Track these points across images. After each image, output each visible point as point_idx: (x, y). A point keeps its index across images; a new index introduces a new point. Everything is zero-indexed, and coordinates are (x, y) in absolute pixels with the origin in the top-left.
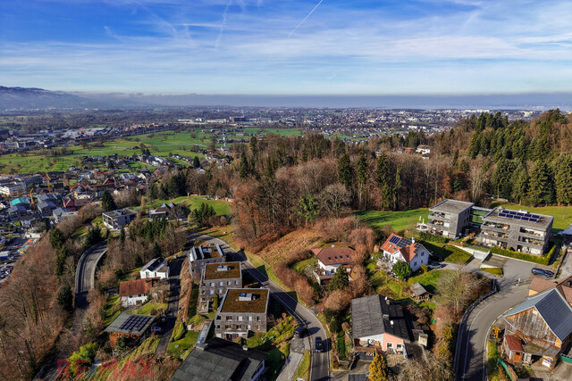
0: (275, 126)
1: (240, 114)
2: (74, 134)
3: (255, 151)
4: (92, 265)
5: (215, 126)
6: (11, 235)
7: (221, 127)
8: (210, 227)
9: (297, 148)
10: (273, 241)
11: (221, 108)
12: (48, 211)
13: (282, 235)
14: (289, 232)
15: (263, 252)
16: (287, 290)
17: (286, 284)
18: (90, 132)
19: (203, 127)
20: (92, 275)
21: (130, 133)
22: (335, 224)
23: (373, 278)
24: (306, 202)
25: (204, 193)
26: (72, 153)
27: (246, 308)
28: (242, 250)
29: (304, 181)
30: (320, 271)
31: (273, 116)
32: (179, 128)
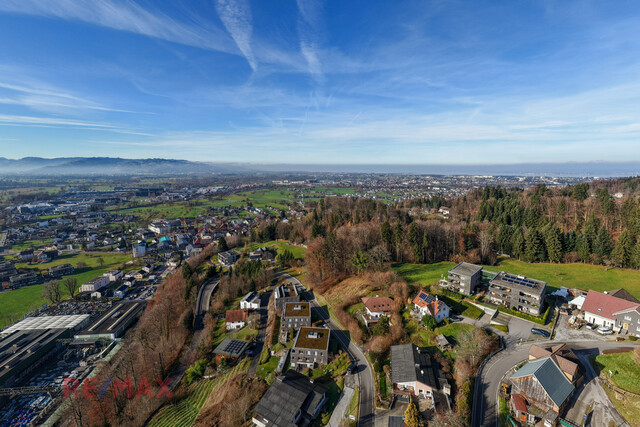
0: (337, 186)
1: (313, 178)
2: (203, 191)
3: (323, 209)
4: (208, 293)
5: (296, 186)
6: (158, 263)
7: (300, 187)
8: (290, 267)
9: (352, 207)
10: (334, 285)
11: (301, 173)
12: (183, 246)
13: (340, 281)
14: (345, 278)
15: (326, 293)
16: (343, 329)
17: (342, 324)
18: (214, 189)
19: (289, 186)
20: (208, 301)
21: (240, 190)
22: (379, 276)
23: (407, 325)
24: (358, 257)
25: (287, 239)
26: (201, 204)
27: (313, 344)
28: (312, 290)
29: (357, 241)
30: (367, 316)
31: (336, 178)
32: (272, 187)
